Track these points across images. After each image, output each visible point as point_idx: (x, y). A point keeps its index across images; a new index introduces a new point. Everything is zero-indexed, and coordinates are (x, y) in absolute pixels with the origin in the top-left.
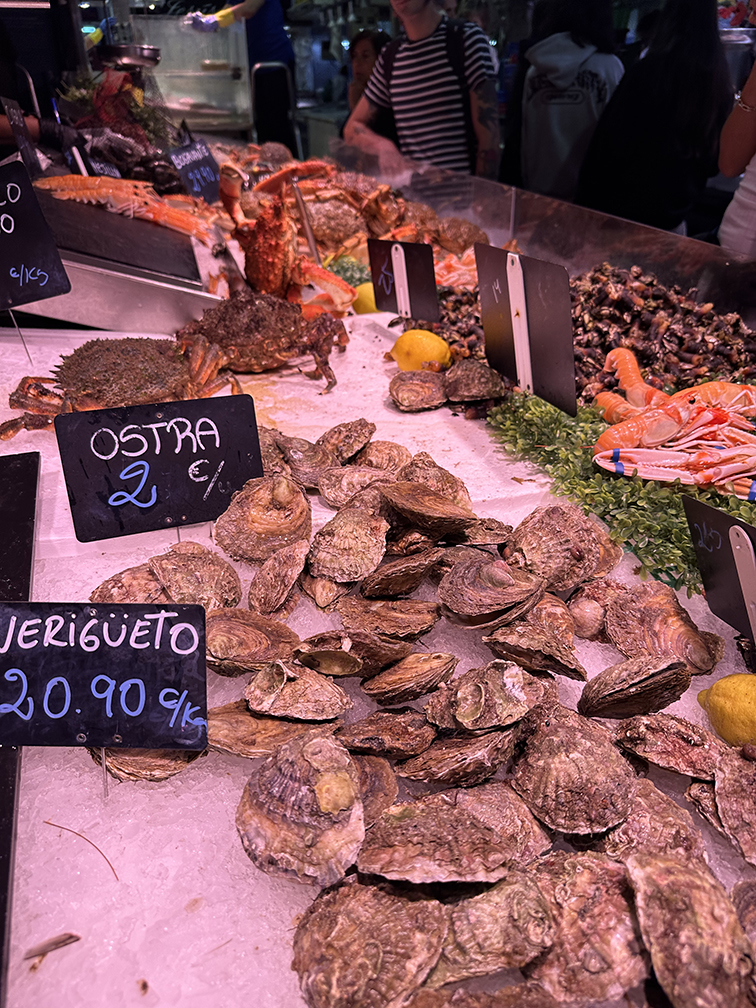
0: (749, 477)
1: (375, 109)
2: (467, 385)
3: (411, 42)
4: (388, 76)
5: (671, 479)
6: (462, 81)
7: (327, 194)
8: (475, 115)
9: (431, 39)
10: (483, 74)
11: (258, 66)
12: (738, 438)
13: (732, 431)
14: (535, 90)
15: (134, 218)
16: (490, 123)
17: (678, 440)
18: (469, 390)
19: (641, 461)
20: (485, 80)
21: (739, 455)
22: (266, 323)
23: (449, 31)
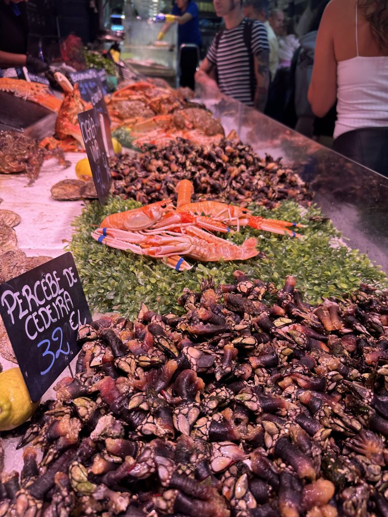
0: (180, 255)
1: (210, 64)
2: (90, 189)
3: (227, 30)
4: (217, 48)
5: (125, 248)
6: (250, 50)
7: (135, 97)
8: (256, 68)
9: (237, 29)
10: (260, 48)
11: (183, 46)
12: (195, 233)
13: (192, 229)
14: (302, 60)
15: (27, 100)
16: (264, 73)
17: (153, 229)
18: (90, 192)
19: (117, 237)
20: (261, 51)
21: (175, 241)
22: (7, 147)
23: (246, 25)
